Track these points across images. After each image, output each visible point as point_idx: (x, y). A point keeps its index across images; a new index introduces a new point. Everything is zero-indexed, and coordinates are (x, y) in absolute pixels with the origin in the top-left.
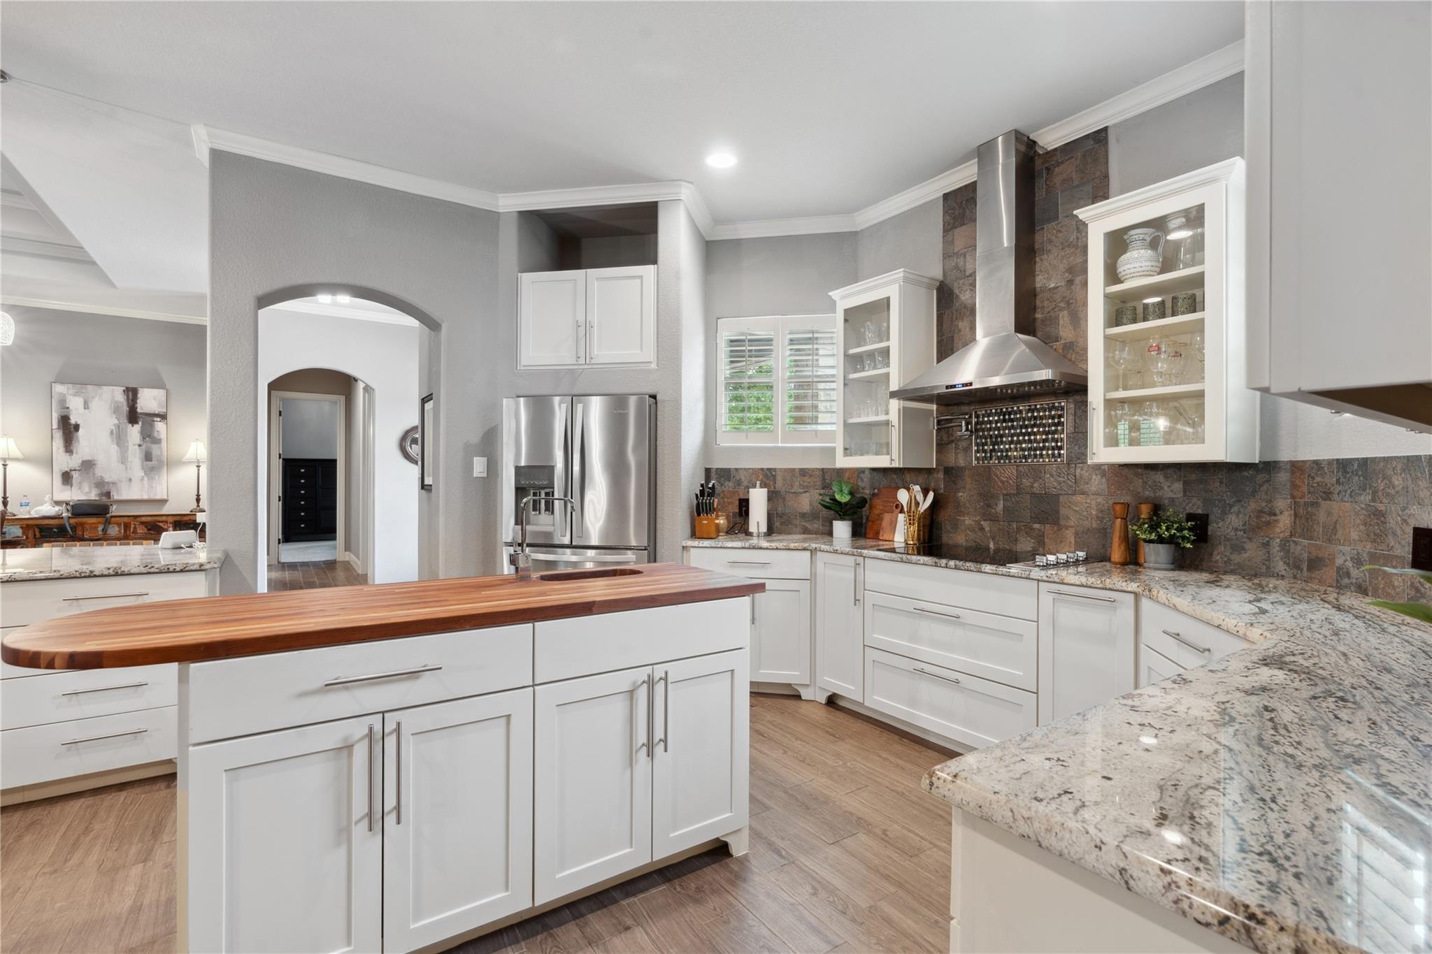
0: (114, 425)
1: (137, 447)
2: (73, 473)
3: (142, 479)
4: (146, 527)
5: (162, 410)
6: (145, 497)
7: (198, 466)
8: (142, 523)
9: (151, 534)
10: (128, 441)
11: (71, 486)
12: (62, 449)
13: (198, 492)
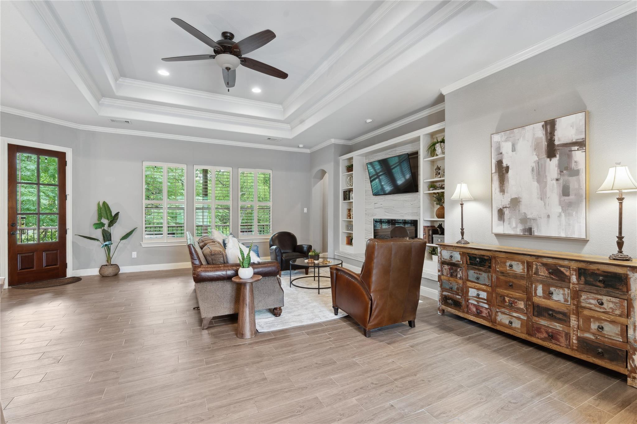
0: (535, 162)
1: (555, 182)
2: (505, 209)
3: (560, 216)
4: (547, 270)
5: (580, 137)
6: (563, 235)
7: (621, 200)
8: (544, 265)
9: (553, 279)
10: (546, 176)
11: (504, 221)
12: (498, 190)
13: (620, 232)
